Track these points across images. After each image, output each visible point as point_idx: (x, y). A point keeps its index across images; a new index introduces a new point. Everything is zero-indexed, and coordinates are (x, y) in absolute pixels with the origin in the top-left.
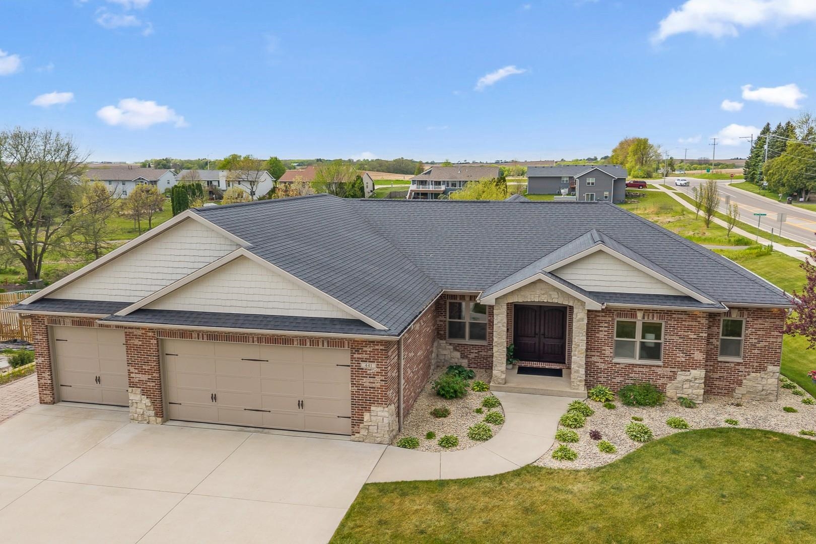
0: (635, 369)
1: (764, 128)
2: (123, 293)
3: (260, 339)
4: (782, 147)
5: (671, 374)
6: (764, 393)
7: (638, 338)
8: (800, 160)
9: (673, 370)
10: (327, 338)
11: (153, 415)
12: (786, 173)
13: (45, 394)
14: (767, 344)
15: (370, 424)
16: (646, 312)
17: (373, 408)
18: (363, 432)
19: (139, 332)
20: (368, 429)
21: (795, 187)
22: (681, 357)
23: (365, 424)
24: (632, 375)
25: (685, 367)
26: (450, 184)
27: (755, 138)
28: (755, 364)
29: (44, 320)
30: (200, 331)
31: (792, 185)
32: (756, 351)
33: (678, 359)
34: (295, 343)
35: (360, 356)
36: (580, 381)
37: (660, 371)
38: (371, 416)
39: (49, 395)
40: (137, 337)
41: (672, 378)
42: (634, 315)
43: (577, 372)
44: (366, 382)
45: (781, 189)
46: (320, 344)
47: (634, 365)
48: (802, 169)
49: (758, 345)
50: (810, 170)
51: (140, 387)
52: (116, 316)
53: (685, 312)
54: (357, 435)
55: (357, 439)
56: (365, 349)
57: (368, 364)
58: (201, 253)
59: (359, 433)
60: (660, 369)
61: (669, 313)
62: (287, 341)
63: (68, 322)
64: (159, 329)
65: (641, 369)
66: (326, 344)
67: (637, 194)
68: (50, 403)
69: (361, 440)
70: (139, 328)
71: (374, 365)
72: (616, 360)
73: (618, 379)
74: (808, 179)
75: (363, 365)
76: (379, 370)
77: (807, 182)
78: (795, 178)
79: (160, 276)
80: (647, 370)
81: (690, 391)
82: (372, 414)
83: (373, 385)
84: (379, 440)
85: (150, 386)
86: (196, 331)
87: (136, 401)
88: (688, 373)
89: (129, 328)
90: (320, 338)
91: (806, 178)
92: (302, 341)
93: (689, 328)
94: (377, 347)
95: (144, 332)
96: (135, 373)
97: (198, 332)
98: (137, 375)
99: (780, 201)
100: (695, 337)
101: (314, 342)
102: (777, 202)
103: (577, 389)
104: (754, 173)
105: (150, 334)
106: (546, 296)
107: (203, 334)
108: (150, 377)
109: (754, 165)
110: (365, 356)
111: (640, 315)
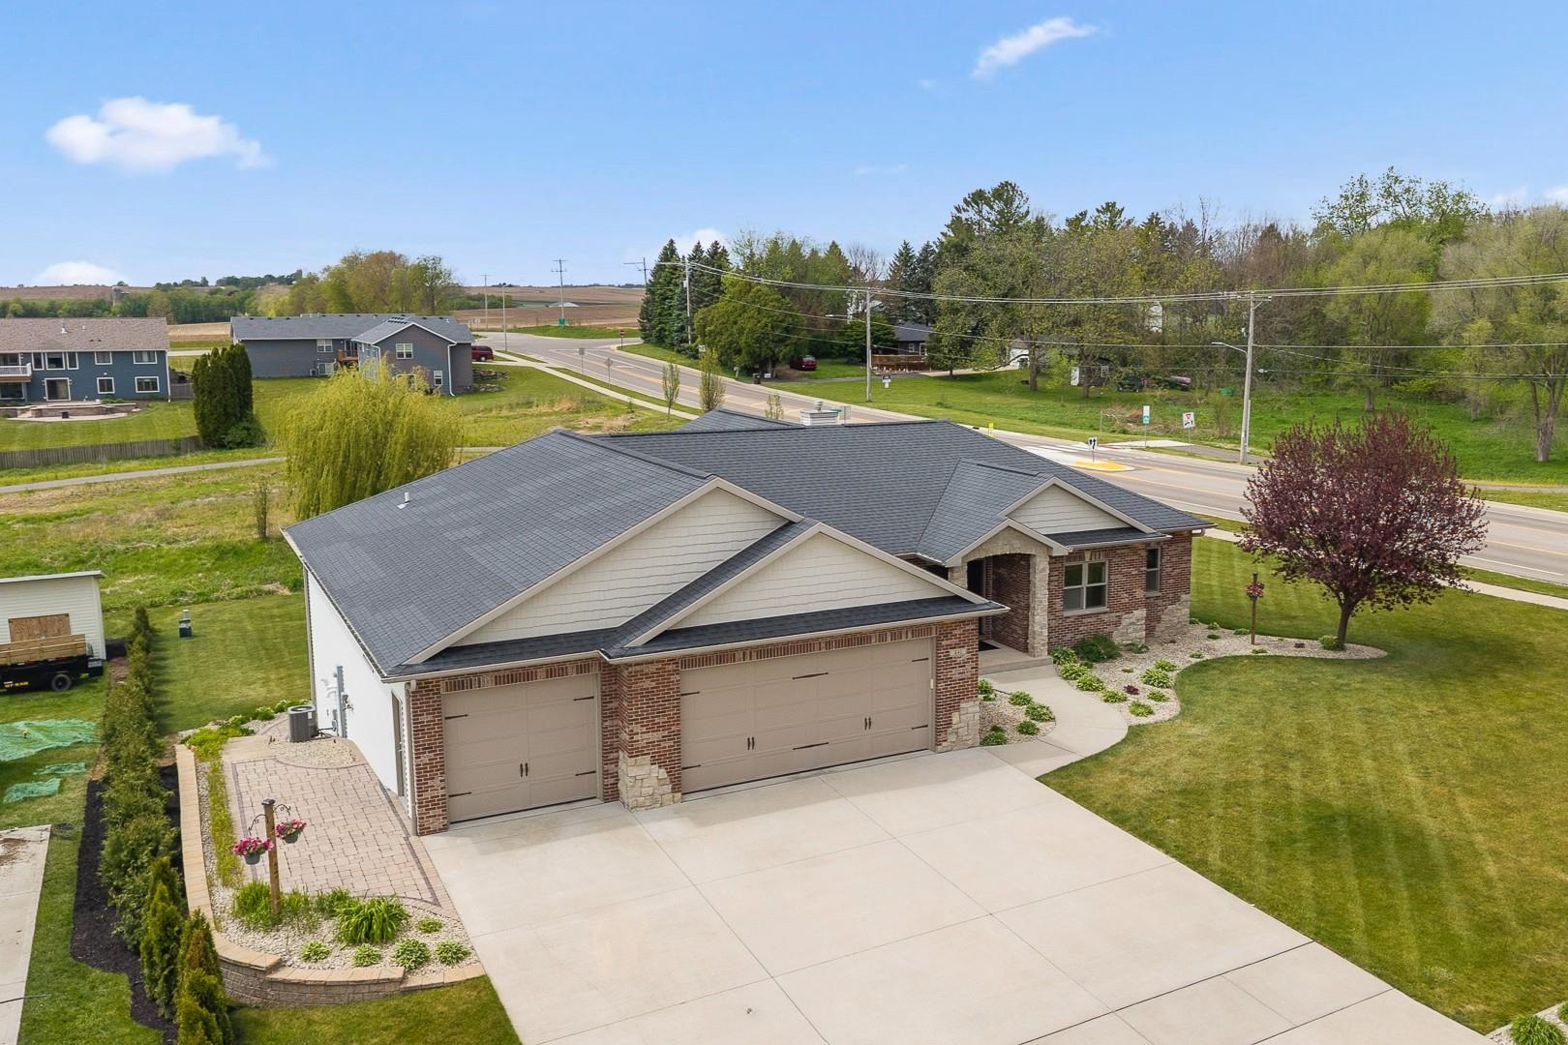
0: (1085, 621)
1: (665, 248)
2: (589, 616)
3: (829, 643)
4: (714, 285)
5: (1116, 619)
6: (1179, 626)
7: (1085, 584)
8: (759, 311)
9: (1118, 614)
10: (911, 627)
11: (670, 791)
12: (741, 331)
13: (430, 817)
14: (1179, 571)
15: (960, 725)
16: (1093, 550)
17: (962, 705)
18: (952, 738)
19: (652, 668)
20: (957, 733)
21: (759, 355)
22: (1125, 599)
23: (954, 727)
24: (1081, 628)
25: (1128, 609)
26: (44, 362)
27: (652, 264)
28: (1171, 595)
29: (439, 686)
30: (747, 648)
31: (755, 353)
32: (1172, 581)
33: (1123, 601)
34: (873, 640)
35: (949, 642)
36: (1043, 645)
37: (1106, 618)
38: (960, 715)
39: (439, 815)
40: (647, 676)
41: (1117, 624)
42: (1082, 558)
43: (1041, 633)
44: (955, 674)
45: (737, 359)
46: (904, 636)
47: (1083, 616)
48: (766, 325)
49: (1173, 574)
50: (777, 327)
51: (649, 754)
52: (630, 648)
53: (1126, 546)
54: (944, 744)
55: (945, 749)
56: (954, 632)
57: (957, 650)
58: (720, 538)
59: (945, 741)
60: (1106, 616)
61: (1113, 549)
62: (862, 639)
63: (488, 680)
64: (685, 656)
65: (1089, 620)
66: (910, 634)
67: (491, 372)
68: (440, 829)
69: (949, 749)
70: (652, 662)
71: (964, 651)
72: (1067, 614)
73: (1069, 636)
74: (776, 342)
75: (952, 653)
76: (969, 656)
77: (776, 347)
78: (758, 340)
79: (652, 581)
80: (1095, 619)
81: (1134, 635)
82: (962, 712)
83: (963, 676)
84: (970, 742)
85: (665, 747)
86: (741, 649)
87: (641, 777)
88: (1131, 615)
89: (636, 665)
90: (903, 628)
91: (773, 341)
92: (882, 635)
93: (1131, 564)
94: (967, 628)
95: (660, 666)
96: (642, 733)
97: (744, 650)
98: (645, 736)
99: (737, 379)
100: (1136, 572)
101: (896, 634)
102: (733, 380)
103: (1041, 655)
104: (662, 329)
105: (670, 667)
106: (1008, 547)
107: (751, 653)
108: (666, 733)
109: (660, 314)
110: (954, 641)
111: (1087, 555)
